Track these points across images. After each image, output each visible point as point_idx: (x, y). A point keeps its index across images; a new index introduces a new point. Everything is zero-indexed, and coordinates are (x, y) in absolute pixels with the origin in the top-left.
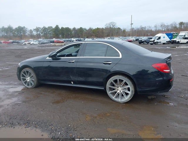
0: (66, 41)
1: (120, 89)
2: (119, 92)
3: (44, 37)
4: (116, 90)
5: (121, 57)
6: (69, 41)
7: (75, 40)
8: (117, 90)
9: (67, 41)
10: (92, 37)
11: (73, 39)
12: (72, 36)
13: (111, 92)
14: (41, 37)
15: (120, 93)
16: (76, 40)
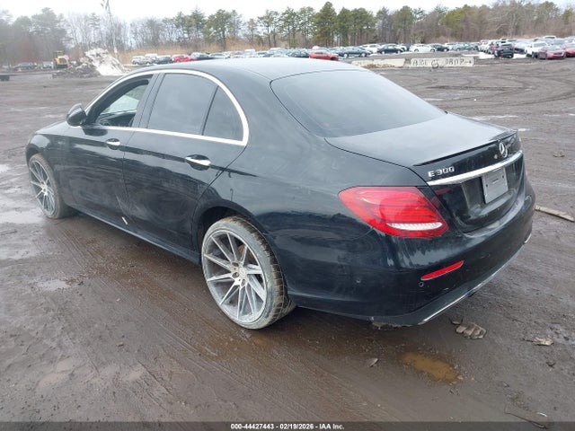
0: (346, 55)
1: (243, 272)
2: (240, 283)
3: (286, 43)
4: (230, 275)
5: (244, 143)
6: (356, 53)
7: (375, 50)
8: (235, 275)
9: (349, 54)
10: (442, 37)
11: (368, 48)
12: (375, 37)
13: (214, 278)
14: (278, 42)
15: (241, 288)
16: (380, 52)
